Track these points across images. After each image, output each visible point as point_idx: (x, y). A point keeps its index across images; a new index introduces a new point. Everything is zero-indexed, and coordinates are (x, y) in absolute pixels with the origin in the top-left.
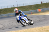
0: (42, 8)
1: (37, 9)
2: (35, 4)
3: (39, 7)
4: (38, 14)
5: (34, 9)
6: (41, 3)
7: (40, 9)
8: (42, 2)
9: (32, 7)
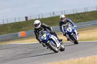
0: (27, 30)
1: (18, 31)
2: (14, 22)
3: (21, 27)
4: (19, 41)
5: (12, 32)
6: (25, 20)
7: (24, 32)
8: (26, 18)
9: (8, 27)
